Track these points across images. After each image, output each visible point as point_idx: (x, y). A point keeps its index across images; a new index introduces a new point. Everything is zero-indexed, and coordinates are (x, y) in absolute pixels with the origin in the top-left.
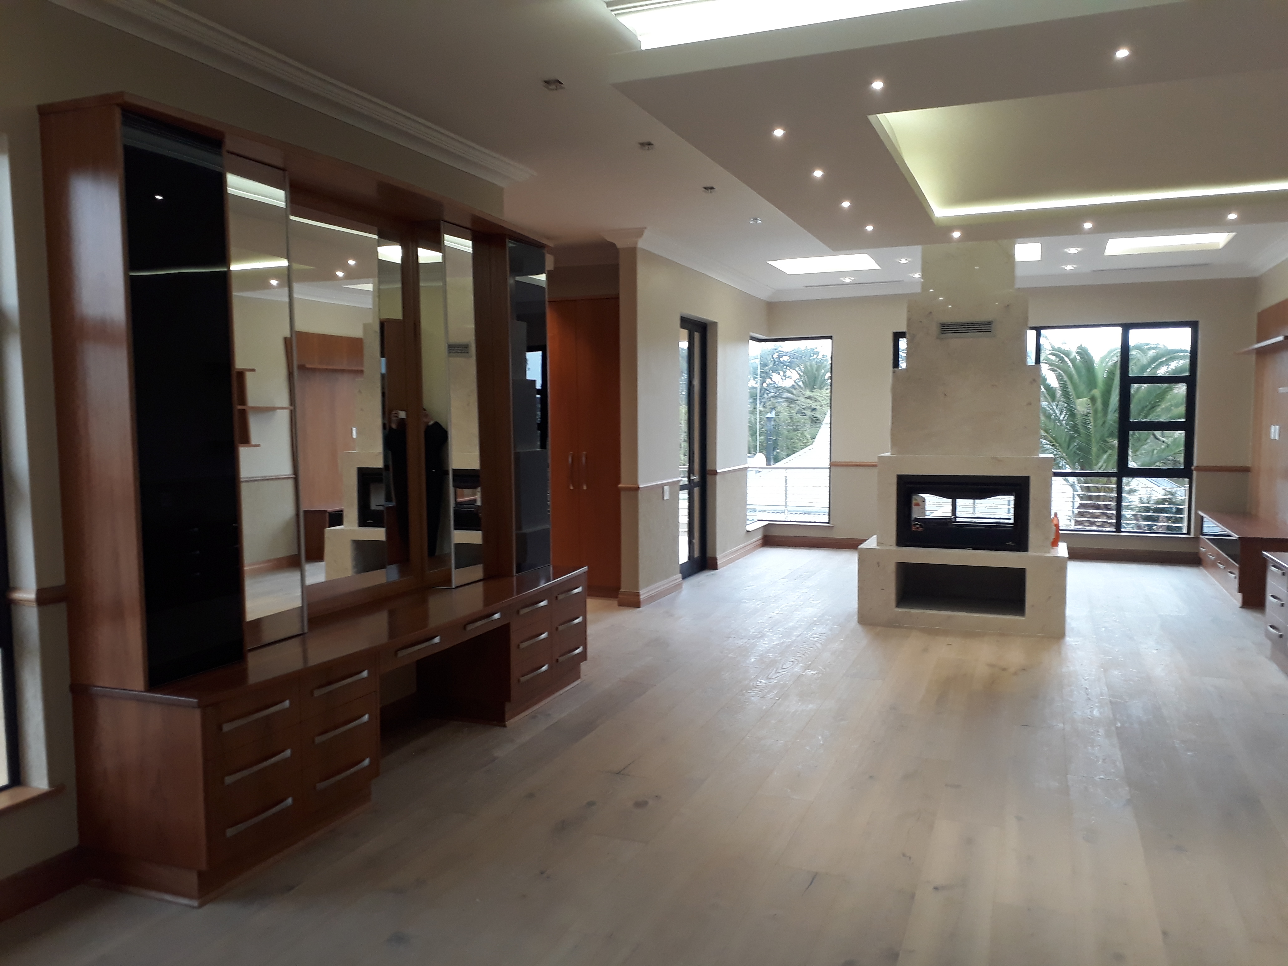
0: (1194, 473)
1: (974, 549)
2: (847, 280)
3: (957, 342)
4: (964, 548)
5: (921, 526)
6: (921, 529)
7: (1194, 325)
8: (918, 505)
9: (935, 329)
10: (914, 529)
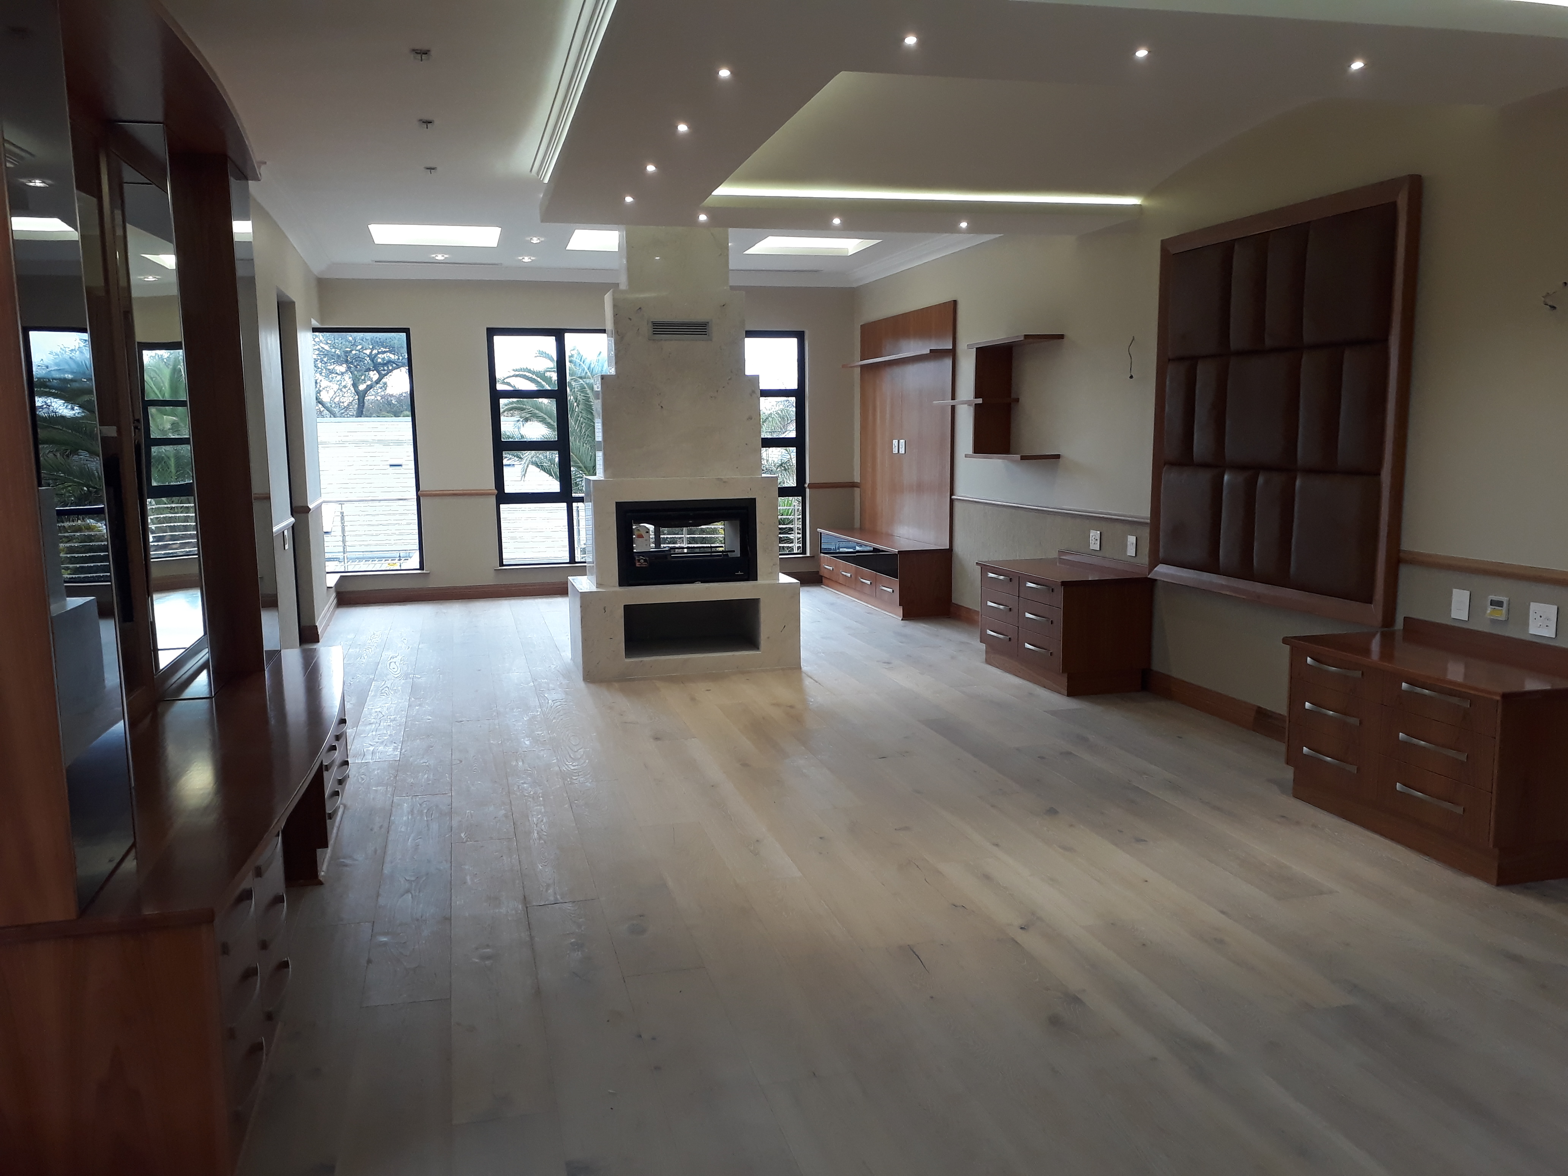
0: (808, 490)
1: (703, 582)
2: (440, 257)
3: (671, 345)
4: (692, 582)
5: (645, 561)
6: (645, 565)
7: (800, 336)
8: (640, 536)
9: (646, 329)
10: (638, 564)
